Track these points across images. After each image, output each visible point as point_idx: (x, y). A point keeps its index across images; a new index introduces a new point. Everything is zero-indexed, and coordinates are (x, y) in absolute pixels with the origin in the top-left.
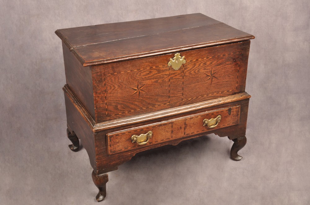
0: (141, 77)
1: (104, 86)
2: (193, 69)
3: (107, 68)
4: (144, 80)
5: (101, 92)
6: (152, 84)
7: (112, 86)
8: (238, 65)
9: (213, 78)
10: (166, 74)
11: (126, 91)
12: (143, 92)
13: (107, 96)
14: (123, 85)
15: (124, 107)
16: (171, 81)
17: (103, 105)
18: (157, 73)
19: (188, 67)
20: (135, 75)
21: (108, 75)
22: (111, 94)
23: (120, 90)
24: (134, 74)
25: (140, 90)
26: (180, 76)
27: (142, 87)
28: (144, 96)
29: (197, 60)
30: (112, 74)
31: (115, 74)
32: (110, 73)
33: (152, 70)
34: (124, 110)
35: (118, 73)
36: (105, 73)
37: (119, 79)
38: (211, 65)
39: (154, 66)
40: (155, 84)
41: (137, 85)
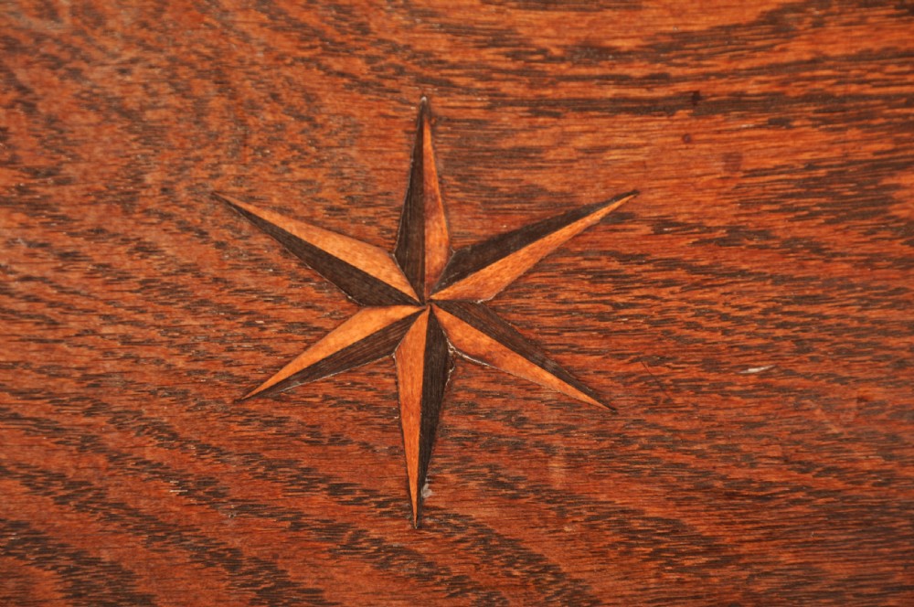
6: (734, 235)
12: (517, 365)
14: (83, 122)
25: (462, 308)
27: (499, 247)
28: (558, 473)
40: (816, 248)
41: (400, 197)
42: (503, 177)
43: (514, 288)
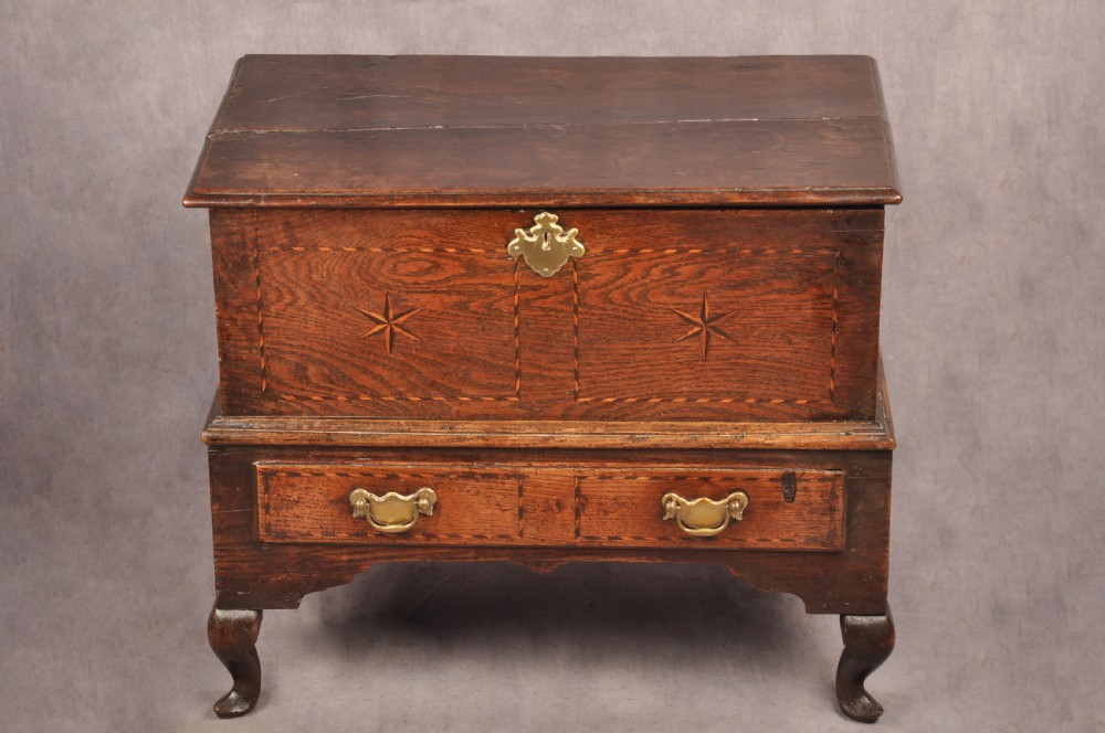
0: (398, 278)
1: (255, 284)
2: (619, 282)
3: (266, 224)
4: (410, 293)
5: (241, 306)
6: (443, 313)
7: (284, 290)
8: (831, 301)
9: (711, 332)
10: (503, 283)
11: (339, 318)
12: (406, 334)
13: (265, 325)
14: (329, 295)
15: (334, 379)
16: (523, 313)
17: (251, 352)
18: (462, 275)
19: (594, 272)
20: (375, 265)
21: (271, 249)
22: (280, 320)
23: (315, 311)
24: (370, 261)
25: (396, 325)
26: (561, 303)
27: (402, 315)
28: (414, 352)
29: (635, 251)
30: (283, 248)
31: (295, 249)
32: (279, 242)
33: (443, 261)
34: (331, 386)
35: (306, 249)
36: (260, 241)
37: (311, 271)
38: (700, 283)
39: (451, 244)
40: (457, 315)
41: (384, 306)
42: (402, 303)
43: (405, 321)
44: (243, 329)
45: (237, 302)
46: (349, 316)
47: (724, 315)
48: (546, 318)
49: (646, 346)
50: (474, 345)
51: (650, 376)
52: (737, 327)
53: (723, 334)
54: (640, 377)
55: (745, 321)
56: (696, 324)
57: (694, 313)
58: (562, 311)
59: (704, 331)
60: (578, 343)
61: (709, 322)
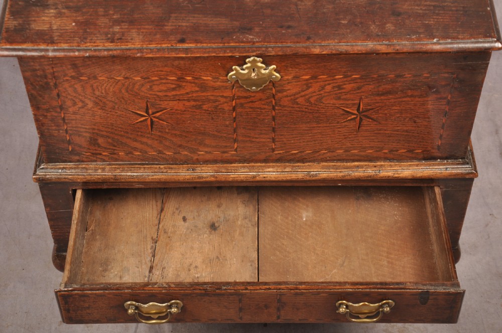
0: (154, 93)
1: (57, 97)
2: (303, 94)
3: (59, 65)
4: (163, 101)
5: (49, 109)
6: (185, 111)
7: (77, 100)
8: (446, 101)
9: (363, 118)
10: (225, 95)
11: (117, 114)
12: (161, 122)
13: (66, 118)
14: (107, 102)
15: (116, 144)
16: (239, 110)
17: (59, 132)
18: (197, 91)
19: (286, 88)
20: (137, 87)
21: (65, 79)
22: (77, 116)
23: (99, 111)
24: (134, 84)
25: (154, 117)
26: (263, 104)
27: (158, 112)
28: (167, 130)
29: (314, 77)
30: (72, 77)
31: (81, 78)
32: (70, 75)
33: (184, 84)
34: (114, 148)
35: (89, 78)
36: (56, 74)
37: (94, 90)
38: (358, 93)
39: (188, 75)
40: (195, 112)
41: (145, 108)
42: (157, 106)
43: (160, 115)
44: (52, 120)
45: (45, 107)
46: (122, 113)
47: (372, 109)
48: (255, 113)
49: (320, 125)
50: (206, 126)
51: (321, 140)
52: (381, 115)
53: (372, 119)
54: (315, 141)
55: (386, 112)
56: (354, 114)
57: (352, 108)
58: (264, 109)
59: (359, 118)
60: (275, 125)
61: (362, 113)
